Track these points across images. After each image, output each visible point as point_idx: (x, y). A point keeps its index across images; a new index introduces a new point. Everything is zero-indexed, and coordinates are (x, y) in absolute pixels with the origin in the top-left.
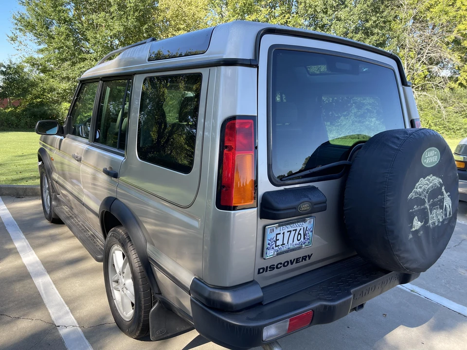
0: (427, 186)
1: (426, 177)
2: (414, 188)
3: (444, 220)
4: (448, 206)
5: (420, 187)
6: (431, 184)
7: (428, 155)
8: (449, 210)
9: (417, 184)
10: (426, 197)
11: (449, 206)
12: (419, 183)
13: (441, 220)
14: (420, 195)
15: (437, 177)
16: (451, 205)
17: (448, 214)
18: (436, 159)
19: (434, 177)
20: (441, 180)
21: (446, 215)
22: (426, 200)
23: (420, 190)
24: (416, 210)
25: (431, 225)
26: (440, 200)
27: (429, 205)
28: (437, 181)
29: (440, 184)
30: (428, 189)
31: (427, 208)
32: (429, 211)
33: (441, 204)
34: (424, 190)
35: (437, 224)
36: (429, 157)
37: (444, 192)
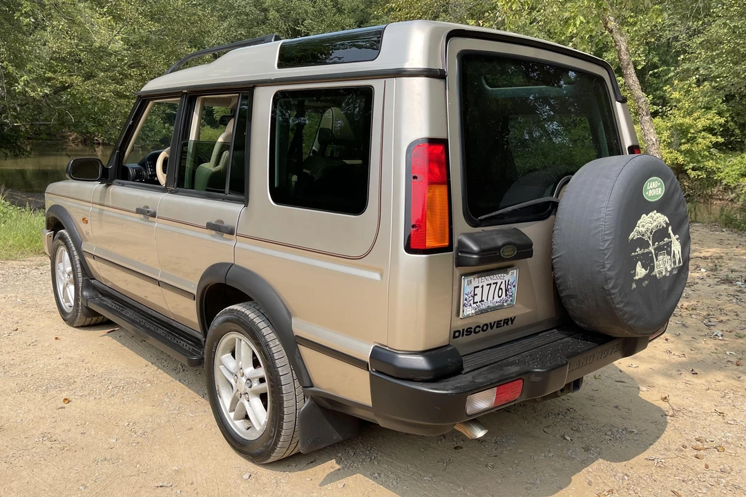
0: (650, 225)
1: (649, 213)
2: (636, 226)
5: (643, 226)
6: (656, 223)
7: (651, 187)
8: (678, 256)
9: (639, 222)
10: (649, 238)
12: (641, 220)
13: (669, 269)
14: (643, 235)
15: (662, 213)
16: (680, 251)
17: (677, 262)
18: (660, 191)
19: (659, 214)
22: (651, 242)
23: (642, 229)
24: (639, 254)
25: (658, 275)
26: (667, 244)
27: (654, 249)
28: (662, 220)
29: (666, 223)
30: (652, 229)
31: (652, 253)
32: (654, 256)
33: (668, 249)
34: (647, 230)
35: (664, 273)
36: (651, 189)
37: (671, 234)
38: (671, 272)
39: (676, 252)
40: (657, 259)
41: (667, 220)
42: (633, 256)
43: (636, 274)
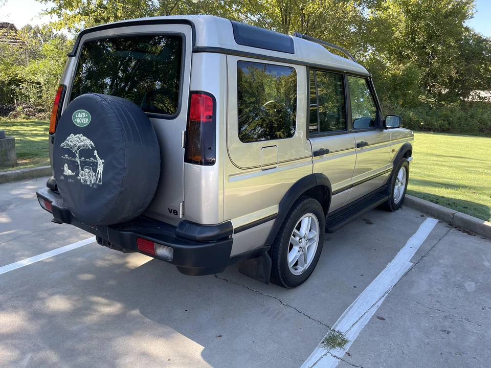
0: (78, 143)
1: (76, 134)
2: (66, 140)
5: (71, 141)
6: (82, 143)
7: (79, 116)
8: (100, 176)
9: (68, 138)
10: (76, 152)
12: (70, 137)
13: (93, 182)
14: (71, 148)
15: (88, 138)
16: (102, 172)
17: (98, 180)
18: (87, 121)
19: (85, 138)
20: (93, 143)
21: (96, 181)
22: (77, 155)
23: (71, 143)
24: (67, 159)
25: (82, 181)
26: (93, 163)
27: (80, 161)
28: (88, 142)
29: (92, 146)
30: (79, 146)
31: (78, 163)
32: (80, 166)
33: (94, 167)
34: (75, 145)
35: (88, 183)
36: (79, 118)
37: (97, 157)
38: (93, 185)
39: (100, 173)
40: (83, 170)
41: (93, 145)
42: (62, 158)
43: (63, 171)
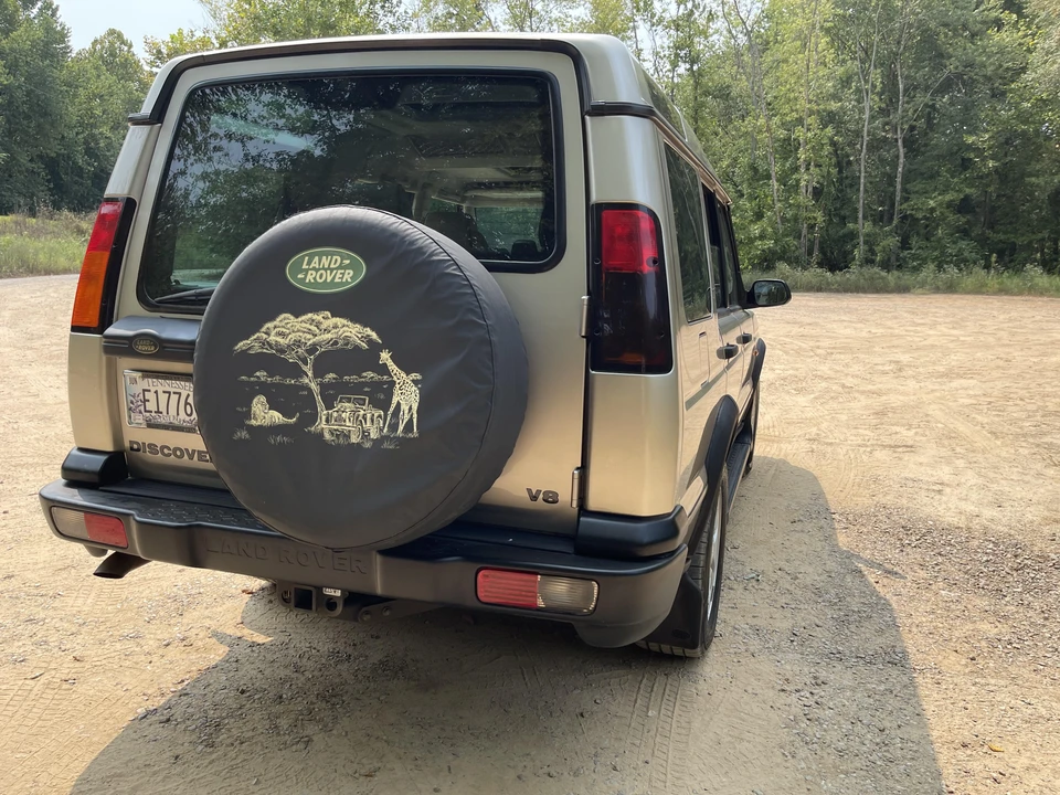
0: (311, 336)
2: (258, 331)
3: (383, 439)
4: (404, 407)
5: (282, 334)
6: (328, 336)
7: (314, 265)
8: (407, 417)
9: (270, 325)
10: (304, 360)
11: (410, 409)
12: (276, 322)
13: (373, 436)
14: (283, 351)
15: (354, 320)
16: (415, 407)
17: (401, 428)
18: (349, 276)
19: (339, 321)
20: (368, 331)
21: (394, 427)
23: (279, 339)
24: (265, 383)
25: (327, 436)
26: (376, 386)
27: (321, 385)
28: (353, 332)
29: (370, 341)
30: (314, 345)
31: (310, 390)
32: (319, 398)
33: (380, 395)
34: (298, 343)
35: (354, 439)
36: (317, 270)
37: (392, 366)
38: (377, 442)
40: (329, 406)
41: (374, 336)
42: (243, 381)
43: (248, 415)
